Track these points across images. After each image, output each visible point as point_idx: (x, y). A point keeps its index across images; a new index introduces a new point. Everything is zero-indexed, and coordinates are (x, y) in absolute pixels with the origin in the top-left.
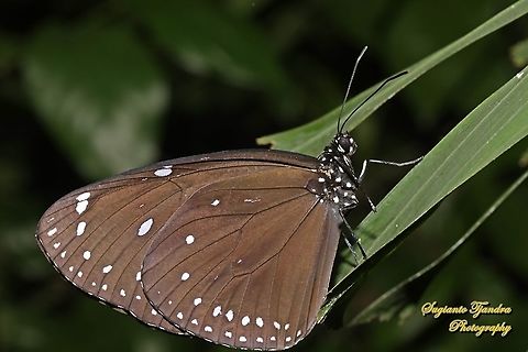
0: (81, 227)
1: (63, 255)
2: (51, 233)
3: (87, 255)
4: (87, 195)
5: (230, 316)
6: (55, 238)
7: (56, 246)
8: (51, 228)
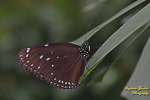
0: (27, 55)
1: (23, 61)
2: (21, 56)
3: (28, 62)
4: (29, 48)
5: (62, 82)
6: (22, 57)
7: (21, 59)
8: (21, 55)
